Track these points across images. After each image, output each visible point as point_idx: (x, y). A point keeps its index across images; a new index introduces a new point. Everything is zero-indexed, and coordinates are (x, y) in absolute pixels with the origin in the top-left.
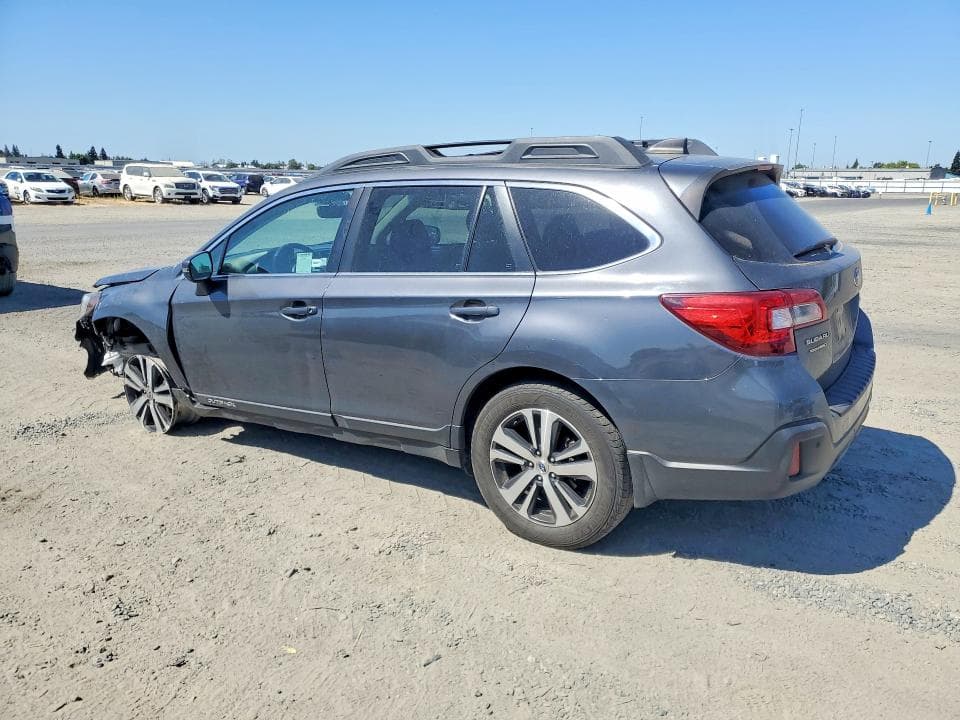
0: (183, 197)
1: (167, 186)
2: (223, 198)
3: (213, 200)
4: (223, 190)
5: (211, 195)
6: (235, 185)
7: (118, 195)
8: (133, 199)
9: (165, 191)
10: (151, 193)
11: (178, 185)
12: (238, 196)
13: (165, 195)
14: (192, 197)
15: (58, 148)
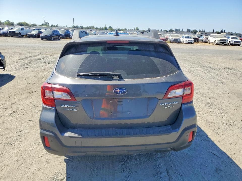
0: (222, 43)
1: (218, 40)
2: (235, 44)
3: (231, 45)
4: (235, 42)
5: (231, 43)
6: (240, 40)
7: (207, 42)
8: (210, 43)
9: (217, 42)
10: (214, 42)
11: (221, 40)
12: (239, 44)
13: (217, 43)
14: (224, 43)
15: (214, 30)
